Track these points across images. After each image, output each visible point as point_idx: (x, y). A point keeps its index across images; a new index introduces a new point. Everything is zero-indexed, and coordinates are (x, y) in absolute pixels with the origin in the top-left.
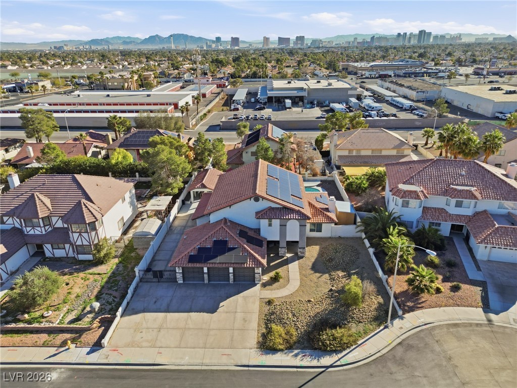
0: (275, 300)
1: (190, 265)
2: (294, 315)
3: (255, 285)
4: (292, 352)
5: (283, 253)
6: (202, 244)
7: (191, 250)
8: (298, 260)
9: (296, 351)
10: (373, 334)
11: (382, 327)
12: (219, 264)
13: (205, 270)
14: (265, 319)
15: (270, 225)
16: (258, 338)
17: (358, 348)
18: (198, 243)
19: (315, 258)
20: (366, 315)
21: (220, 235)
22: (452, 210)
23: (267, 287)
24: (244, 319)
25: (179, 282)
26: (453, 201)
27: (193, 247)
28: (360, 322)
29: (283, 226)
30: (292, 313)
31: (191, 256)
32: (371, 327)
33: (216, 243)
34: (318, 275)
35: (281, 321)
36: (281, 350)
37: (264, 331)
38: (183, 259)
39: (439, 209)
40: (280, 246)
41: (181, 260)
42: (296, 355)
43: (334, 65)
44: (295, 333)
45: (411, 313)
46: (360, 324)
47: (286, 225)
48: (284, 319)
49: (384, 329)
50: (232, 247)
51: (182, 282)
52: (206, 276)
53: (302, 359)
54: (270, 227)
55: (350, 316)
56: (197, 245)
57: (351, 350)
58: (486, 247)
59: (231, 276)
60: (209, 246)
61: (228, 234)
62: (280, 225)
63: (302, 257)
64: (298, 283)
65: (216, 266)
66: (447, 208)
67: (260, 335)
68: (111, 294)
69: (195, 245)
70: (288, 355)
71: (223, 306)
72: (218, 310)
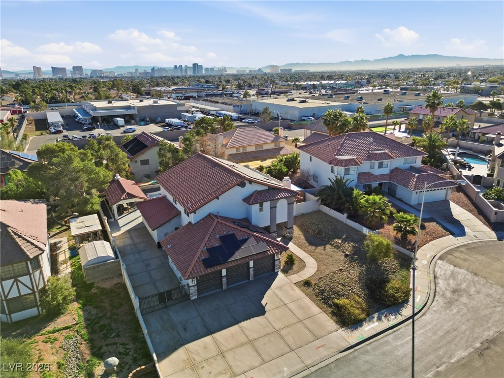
0: (309, 280)
1: (209, 271)
2: (344, 285)
3: (277, 274)
4: (374, 317)
6: (207, 245)
7: (200, 255)
8: (290, 241)
9: (376, 316)
10: (412, 278)
11: (412, 271)
12: (241, 260)
13: (224, 272)
14: (320, 300)
15: (261, 210)
16: (331, 318)
17: (415, 292)
18: (203, 245)
19: (303, 235)
21: (221, 230)
22: (377, 171)
23: (289, 272)
24: (300, 307)
25: (192, 299)
26: (377, 163)
27: (200, 250)
28: (395, 272)
30: (340, 284)
31: (204, 261)
32: (406, 273)
33: (222, 238)
34: (321, 248)
35: (338, 295)
36: (364, 320)
37: (330, 310)
38: (197, 267)
39: (366, 173)
40: (271, 231)
41: (195, 268)
42: (379, 319)
43: (138, 89)
44: (360, 300)
46: (396, 274)
47: (276, 207)
48: (339, 292)
50: (242, 239)
51: (196, 297)
52: (224, 280)
53: (388, 320)
54: (261, 212)
56: (203, 247)
57: (412, 295)
58: (417, 193)
59: (252, 271)
60: (217, 245)
61: (228, 227)
62: (271, 208)
64: (312, 259)
65: (239, 262)
66: (372, 171)
67: (330, 315)
68: (115, 344)
69: (202, 247)
70: (373, 322)
71: (267, 303)
72: (266, 310)
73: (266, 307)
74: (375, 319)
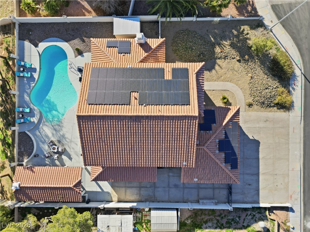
0: (247, 101)
2: (268, 88)
4: (291, 91)
17: (288, 52)
24: (265, 122)
37: (275, 108)
42: (294, 89)
48: (271, 95)
49: (272, 32)
53: (297, 86)
61: (213, 141)
64: (228, 83)
67: (278, 111)
70: (294, 94)
71: (253, 136)
72: (257, 140)
73: (255, 138)
74: (293, 92)
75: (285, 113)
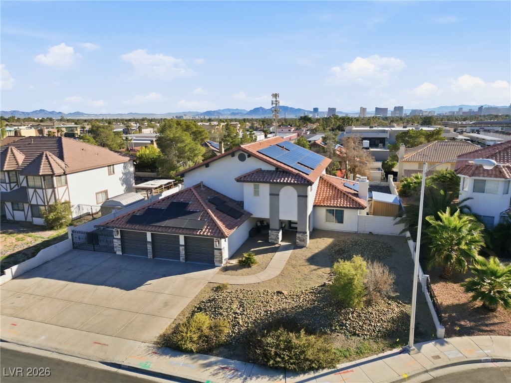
0: (229, 286)
2: (242, 305)
3: (214, 267)
4: (206, 359)
5: (274, 237)
6: (154, 206)
7: (138, 211)
8: (294, 249)
9: (213, 359)
10: (375, 357)
11: (396, 350)
13: (149, 237)
14: (196, 307)
15: (256, 193)
16: (167, 330)
17: (332, 375)
18: (150, 204)
19: (320, 250)
20: (369, 325)
21: (184, 197)
23: (229, 271)
24: (166, 303)
25: (117, 253)
27: (142, 208)
28: (355, 334)
29: (274, 195)
31: (134, 216)
32: (375, 346)
34: (313, 267)
35: (215, 311)
37: (183, 321)
40: (270, 228)
41: (119, 220)
42: (209, 365)
44: (226, 331)
45: (465, 338)
46: (353, 338)
47: (278, 195)
48: (221, 308)
49: (400, 353)
50: (191, 210)
51: (121, 253)
52: (150, 248)
53: (217, 374)
54: (256, 197)
55: (338, 322)
56: (148, 206)
57: (317, 374)
59: (182, 249)
60: (162, 208)
61: (193, 197)
62: (270, 194)
63: (301, 247)
64: (278, 272)
65: (159, 230)
70: (195, 362)
71: (150, 284)
72: (138, 288)
73: (142, 286)
75: (158, 335)
